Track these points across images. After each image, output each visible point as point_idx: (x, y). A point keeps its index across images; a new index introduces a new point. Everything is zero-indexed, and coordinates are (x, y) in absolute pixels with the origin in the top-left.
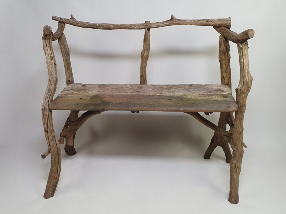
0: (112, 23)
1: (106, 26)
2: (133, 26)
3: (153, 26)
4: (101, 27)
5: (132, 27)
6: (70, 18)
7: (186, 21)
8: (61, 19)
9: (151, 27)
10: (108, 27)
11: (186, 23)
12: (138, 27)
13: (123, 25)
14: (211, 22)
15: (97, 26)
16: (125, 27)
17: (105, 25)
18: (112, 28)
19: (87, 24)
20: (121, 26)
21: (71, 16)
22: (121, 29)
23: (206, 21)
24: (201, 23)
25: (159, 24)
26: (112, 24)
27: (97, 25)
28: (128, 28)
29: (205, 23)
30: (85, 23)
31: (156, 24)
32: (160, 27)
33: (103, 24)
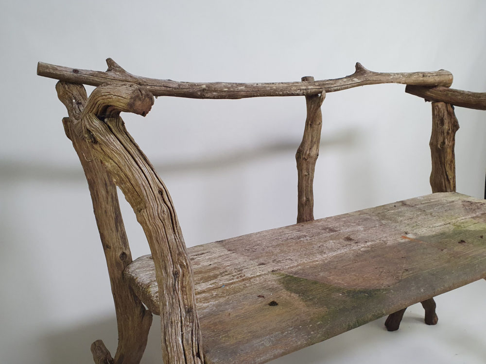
0: (241, 82)
1: (228, 88)
2: (294, 88)
3: (335, 85)
4: (215, 93)
5: (290, 89)
6: (107, 67)
7: (389, 75)
8: (76, 71)
9: (332, 89)
10: (232, 93)
11: (392, 79)
12: (305, 89)
13: (270, 85)
14: (429, 76)
15: (204, 90)
16: (275, 90)
17: (225, 87)
18: (242, 93)
19: (171, 85)
20: (265, 87)
21: (109, 62)
22: (264, 96)
23: (421, 75)
24: (415, 79)
25: (344, 82)
26: (241, 85)
27: (204, 86)
28: (281, 93)
29: (421, 79)
30: (165, 81)
31: (340, 81)
32: (347, 88)
33: (217, 83)
